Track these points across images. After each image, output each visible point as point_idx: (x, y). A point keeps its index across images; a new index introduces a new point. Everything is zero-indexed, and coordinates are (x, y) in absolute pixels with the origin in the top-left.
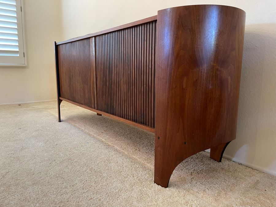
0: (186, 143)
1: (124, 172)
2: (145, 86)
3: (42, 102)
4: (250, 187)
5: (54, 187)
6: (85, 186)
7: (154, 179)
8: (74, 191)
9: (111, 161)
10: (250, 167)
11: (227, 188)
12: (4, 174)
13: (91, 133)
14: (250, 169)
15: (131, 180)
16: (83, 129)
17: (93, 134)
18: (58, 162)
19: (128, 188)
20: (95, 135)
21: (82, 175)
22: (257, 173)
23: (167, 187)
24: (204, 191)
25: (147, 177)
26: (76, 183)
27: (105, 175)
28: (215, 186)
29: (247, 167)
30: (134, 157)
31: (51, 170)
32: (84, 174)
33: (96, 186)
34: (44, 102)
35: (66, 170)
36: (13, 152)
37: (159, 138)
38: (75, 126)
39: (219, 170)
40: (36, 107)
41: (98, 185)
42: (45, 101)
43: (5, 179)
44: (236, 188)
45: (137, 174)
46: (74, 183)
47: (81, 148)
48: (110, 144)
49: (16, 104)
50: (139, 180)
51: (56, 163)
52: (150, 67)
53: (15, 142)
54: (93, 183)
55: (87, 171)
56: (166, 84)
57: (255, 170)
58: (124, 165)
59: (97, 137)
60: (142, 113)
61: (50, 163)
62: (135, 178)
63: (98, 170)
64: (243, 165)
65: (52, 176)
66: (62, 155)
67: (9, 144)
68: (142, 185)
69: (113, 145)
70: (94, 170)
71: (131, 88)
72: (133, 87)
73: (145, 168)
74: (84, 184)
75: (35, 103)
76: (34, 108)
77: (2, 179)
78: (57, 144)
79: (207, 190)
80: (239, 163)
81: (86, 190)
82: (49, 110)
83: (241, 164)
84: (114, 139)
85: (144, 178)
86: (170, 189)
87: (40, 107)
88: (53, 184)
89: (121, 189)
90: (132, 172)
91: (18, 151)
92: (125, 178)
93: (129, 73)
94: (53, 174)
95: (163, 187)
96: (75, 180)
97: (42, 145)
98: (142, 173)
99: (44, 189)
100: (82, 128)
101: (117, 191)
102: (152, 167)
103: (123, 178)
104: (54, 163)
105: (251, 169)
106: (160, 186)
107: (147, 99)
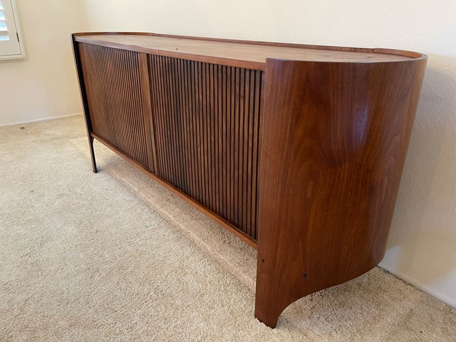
0: (306, 276)
1: (208, 295)
2: (241, 171)
3: (60, 119)
4: (399, 324)
5: (102, 332)
6: (150, 329)
7: (254, 310)
8: (135, 338)
9: (187, 270)
10: (401, 279)
11: (364, 327)
12: (22, 304)
13: (150, 201)
14: (401, 283)
15: (219, 315)
16: (137, 190)
17: (154, 204)
18: (104, 274)
19: (216, 332)
20: (157, 206)
21: (143, 304)
22: (412, 293)
23: (275, 327)
24: (330, 335)
25: (244, 305)
26: (135, 321)
27: (178, 303)
28: (346, 324)
29: (397, 278)
30: (223, 258)
31: (95, 292)
32: (146, 302)
33: (167, 328)
34: (63, 119)
35: (118, 293)
36: (28, 251)
37: (263, 261)
38: (122, 184)
39: (354, 287)
40: (52, 132)
41: (170, 326)
42: (65, 117)
43: (25, 315)
44: (378, 326)
45: (228, 301)
46: (133, 322)
47: (138, 240)
48: (182, 226)
49: (17, 125)
50: (232, 313)
51: (100, 275)
52: (250, 145)
53: (29, 226)
54: (162, 322)
55: (151, 294)
56: (278, 186)
57: (409, 284)
58: (207, 279)
59: (161, 209)
60: (236, 211)
61: (90, 276)
62: (226, 308)
63: (168, 292)
64: (391, 274)
65: (97, 306)
66: (107, 256)
67: (19, 231)
68: (236, 325)
69: (187, 229)
70: (162, 291)
71: (217, 165)
72: (221, 165)
73: (239, 284)
74: (147, 323)
75: (48, 121)
76: (48, 135)
77: (20, 314)
78: (97, 231)
79: (334, 333)
80: (384, 270)
81: (153, 338)
82: (74, 141)
83: (388, 272)
84: (187, 216)
85: (240, 307)
86: (279, 331)
87: (58, 132)
88: (100, 324)
89: (205, 334)
90: (220, 294)
91: (37, 246)
92: (210, 308)
93: (213, 140)
94: (98, 302)
95: (267, 326)
96: (134, 316)
97: (74, 232)
98: (235, 296)
99: (88, 336)
100: (134, 188)
101: (199, 338)
102: (251, 281)
103: (208, 308)
104: (97, 277)
105: (403, 284)
106: (264, 325)
107: (245, 193)
